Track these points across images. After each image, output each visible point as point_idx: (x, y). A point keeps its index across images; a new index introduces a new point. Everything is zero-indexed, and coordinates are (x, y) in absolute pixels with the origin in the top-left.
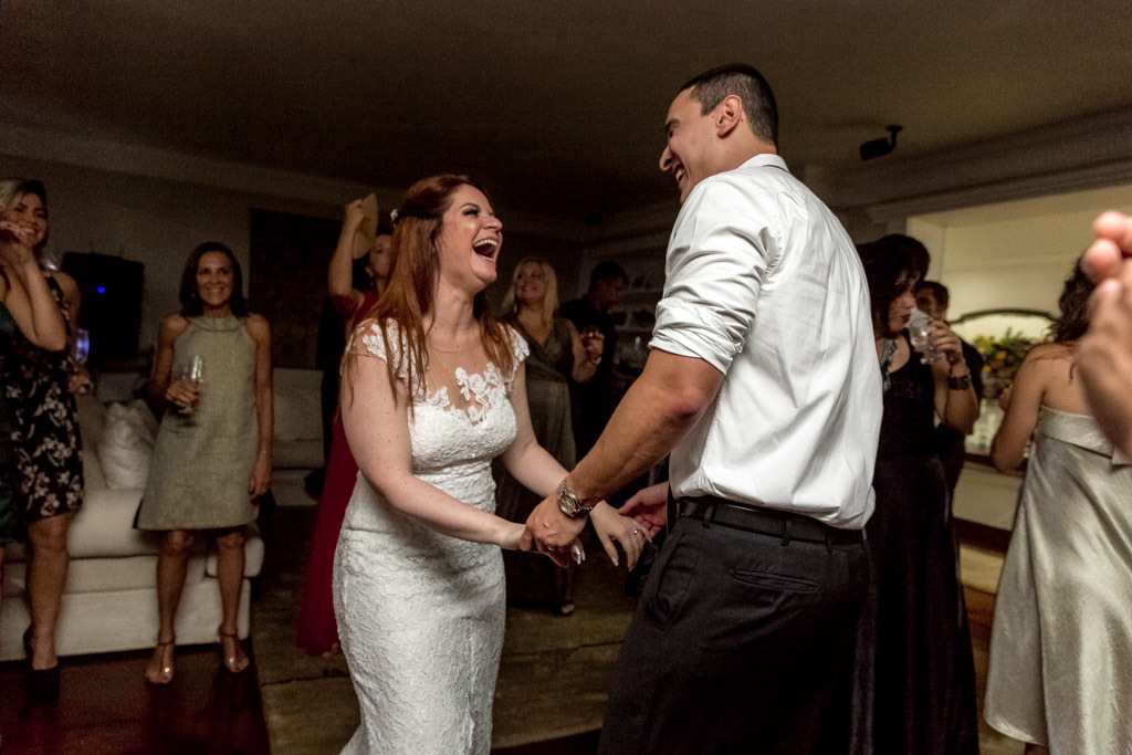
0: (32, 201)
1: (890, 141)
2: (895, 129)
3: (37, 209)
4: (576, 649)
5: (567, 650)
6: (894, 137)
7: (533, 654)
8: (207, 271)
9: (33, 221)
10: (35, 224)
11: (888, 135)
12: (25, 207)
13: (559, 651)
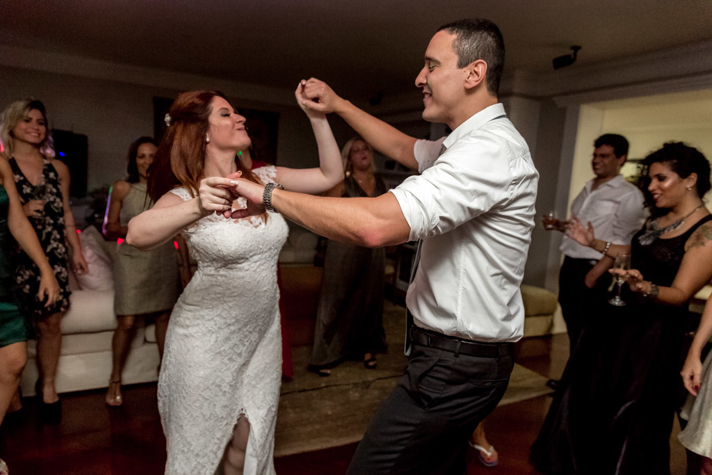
0: (35, 114)
1: (573, 56)
2: (576, 48)
3: (38, 120)
4: (374, 381)
5: (368, 381)
6: (575, 54)
7: (348, 385)
8: (143, 156)
9: (36, 128)
10: (38, 130)
11: (571, 52)
12: (31, 119)
13: (364, 382)
